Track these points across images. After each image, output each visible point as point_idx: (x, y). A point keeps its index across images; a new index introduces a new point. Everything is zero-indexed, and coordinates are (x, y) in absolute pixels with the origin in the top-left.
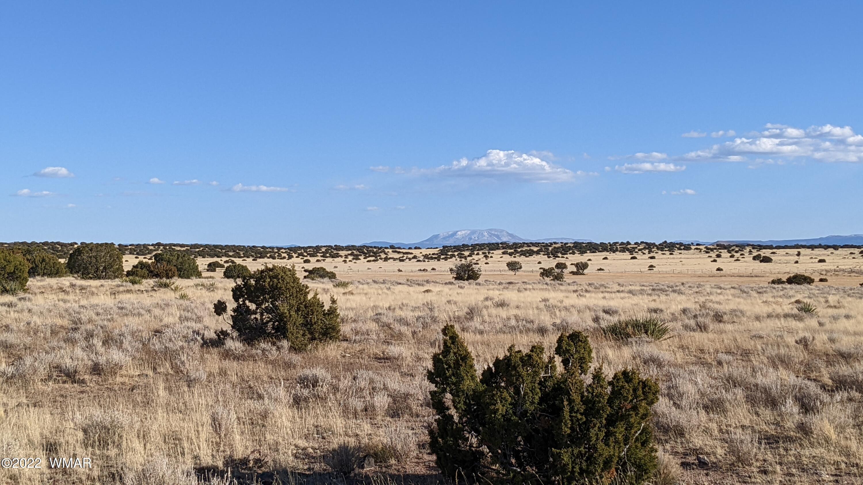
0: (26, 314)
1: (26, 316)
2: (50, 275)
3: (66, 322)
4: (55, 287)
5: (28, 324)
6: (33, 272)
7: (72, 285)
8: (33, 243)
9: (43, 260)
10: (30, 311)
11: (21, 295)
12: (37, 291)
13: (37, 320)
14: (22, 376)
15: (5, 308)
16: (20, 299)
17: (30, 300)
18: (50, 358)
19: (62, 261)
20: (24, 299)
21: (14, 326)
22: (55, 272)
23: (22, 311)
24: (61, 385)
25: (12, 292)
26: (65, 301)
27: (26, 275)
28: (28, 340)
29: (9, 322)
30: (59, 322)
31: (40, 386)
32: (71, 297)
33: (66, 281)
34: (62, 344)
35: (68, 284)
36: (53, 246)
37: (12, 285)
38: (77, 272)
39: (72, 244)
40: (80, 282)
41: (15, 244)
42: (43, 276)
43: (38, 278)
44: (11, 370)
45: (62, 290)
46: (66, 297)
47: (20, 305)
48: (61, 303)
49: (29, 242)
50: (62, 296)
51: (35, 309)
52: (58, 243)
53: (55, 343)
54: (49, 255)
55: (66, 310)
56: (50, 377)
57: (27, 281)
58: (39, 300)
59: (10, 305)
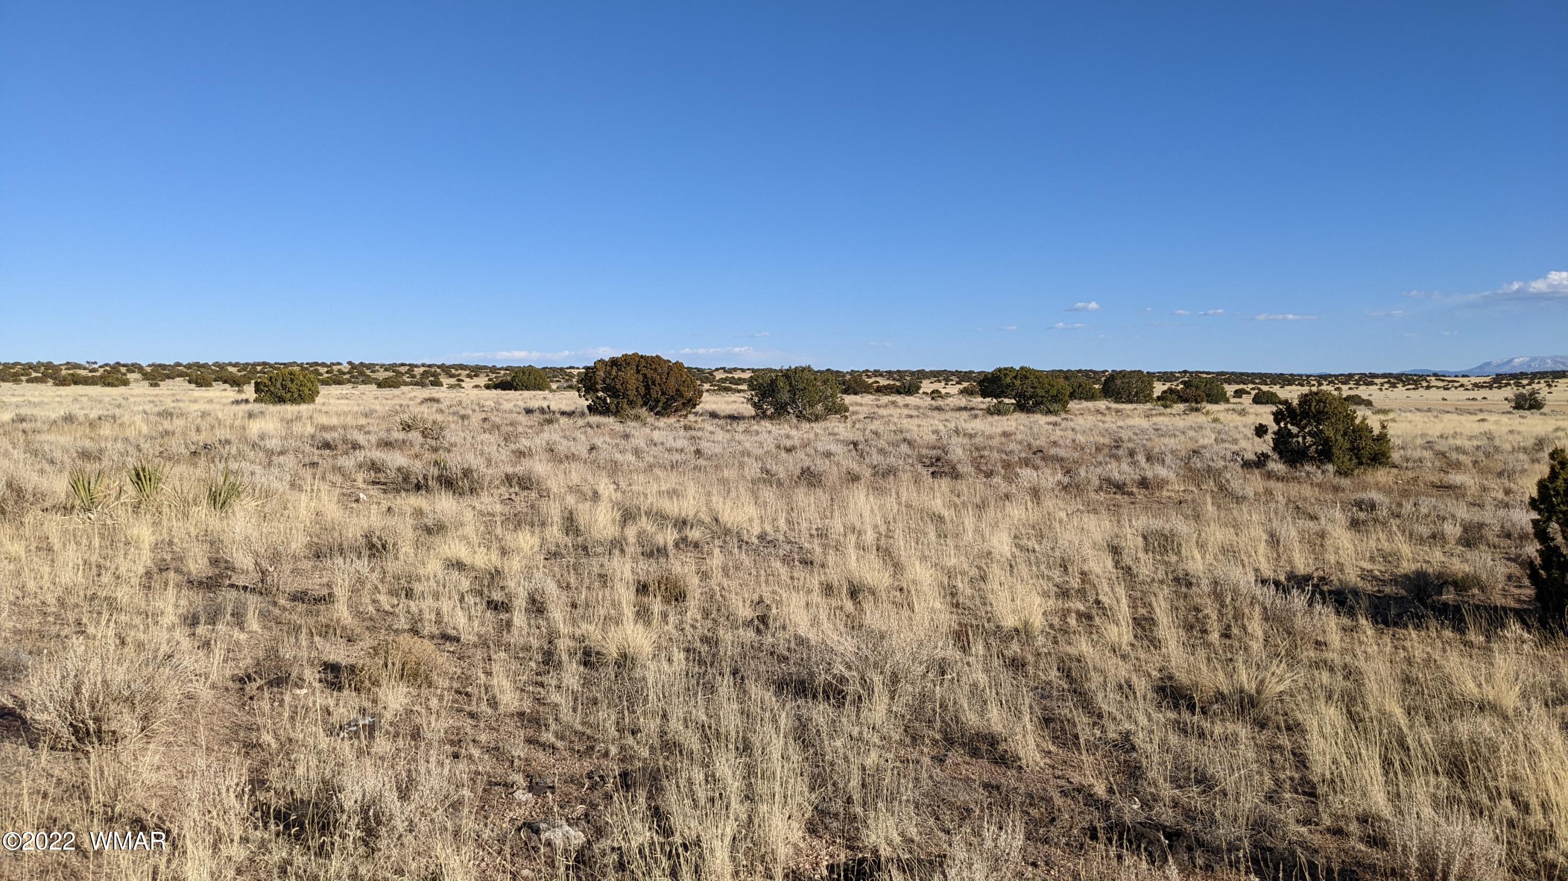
0: (1070, 432)
1: (1070, 434)
2: (1086, 399)
3: (1107, 441)
4: (1093, 409)
5: (1074, 441)
6: (1072, 396)
7: (1108, 408)
8: (1069, 371)
9: (1080, 386)
10: (1073, 430)
11: (1064, 416)
12: (1077, 412)
13: (1081, 438)
14: (1078, 486)
15: (1051, 427)
16: (1063, 419)
17: (1072, 420)
18: (1099, 470)
19: (1097, 386)
20: (1066, 419)
21: (1061, 442)
22: (1091, 397)
23: (1066, 429)
24: (1112, 495)
25: (1056, 413)
26: (1103, 422)
27: (1067, 398)
28: (1076, 455)
29: (1056, 439)
30: (1101, 440)
31: (1093, 495)
32: (1108, 418)
33: (1102, 404)
34: (1107, 459)
35: (1104, 407)
36: (1086, 373)
37: (1055, 407)
38: (1110, 397)
39: (1104, 372)
40: (1114, 406)
41: (1053, 371)
42: (1080, 399)
43: (1076, 401)
44: (1066, 480)
45: (1098, 411)
46: (1103, 419)
47: (1064, 424)
48: (1100, 424)
49: (1065, 369)
50: (1100, 417)
51: (1078, 428)
52: (1091, 371)
53: (1100, 458)
54: (1083, 380)
55: (1106, 430)
56: (1101, 488)
57: (1068, 403)
58: (1080, 420)
59: (1055, 424)
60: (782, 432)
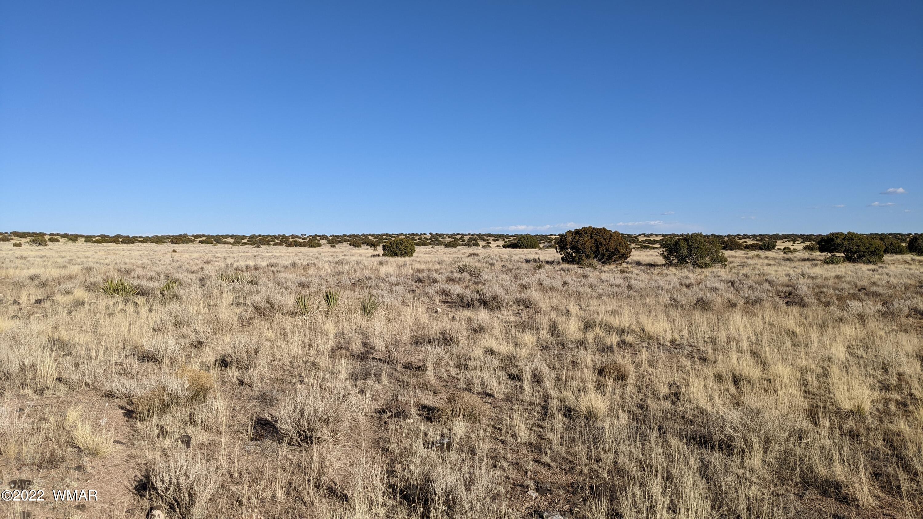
0: (885, 276)
1: (885, 277)
2: (897, 253)
3: (913, 282)
4: (901, 260)
5: (888, 282)
6: (886, 251)
7: (913, 260)
8: (882, 234)
9: (892, 244)
10: (887, 274)
11: (880, 265)
12: (890, 262)
13: (893, 280)
14: (892, 314)
15: (871, 272)
16: (880, 267)
17: (886, 268)
18: (908, 303)
19: (904, 245)
20: (882, 267)
21: (879, 283)
22: (900, 251)
23: (882, 274)
24: (919, 320)
25: (874, 263)
26: (910, 269)
27: (882, 253)
28: (891, 292)
29: (875, 280)
30: (909, 282)
31: (904, 320)
32: (913, 267)
33: (908, 257)
34: (914, 295)
35: (910, 259)
36: (896, 236)
37: (874, 258)
38: (914, 252)
39: (909, 235)
40: (918, 258)
41: (871, 234)
42: (892, 253)
43: (888, 255)
44: (884, 309)
45: (906, 262)
46: (910, 267)
47: (880, 270)
48: (908, 270)
49: (880, 233)
50: (907, 266)
51: (891, 273)
52: (899, 234)
53: (909, 294)
54: (894, 240)
55: (912, 275)
56: (910, 315)
57: (883, 256)
58: (892, 267)
59: (874, 270)
60: (683, 274)
